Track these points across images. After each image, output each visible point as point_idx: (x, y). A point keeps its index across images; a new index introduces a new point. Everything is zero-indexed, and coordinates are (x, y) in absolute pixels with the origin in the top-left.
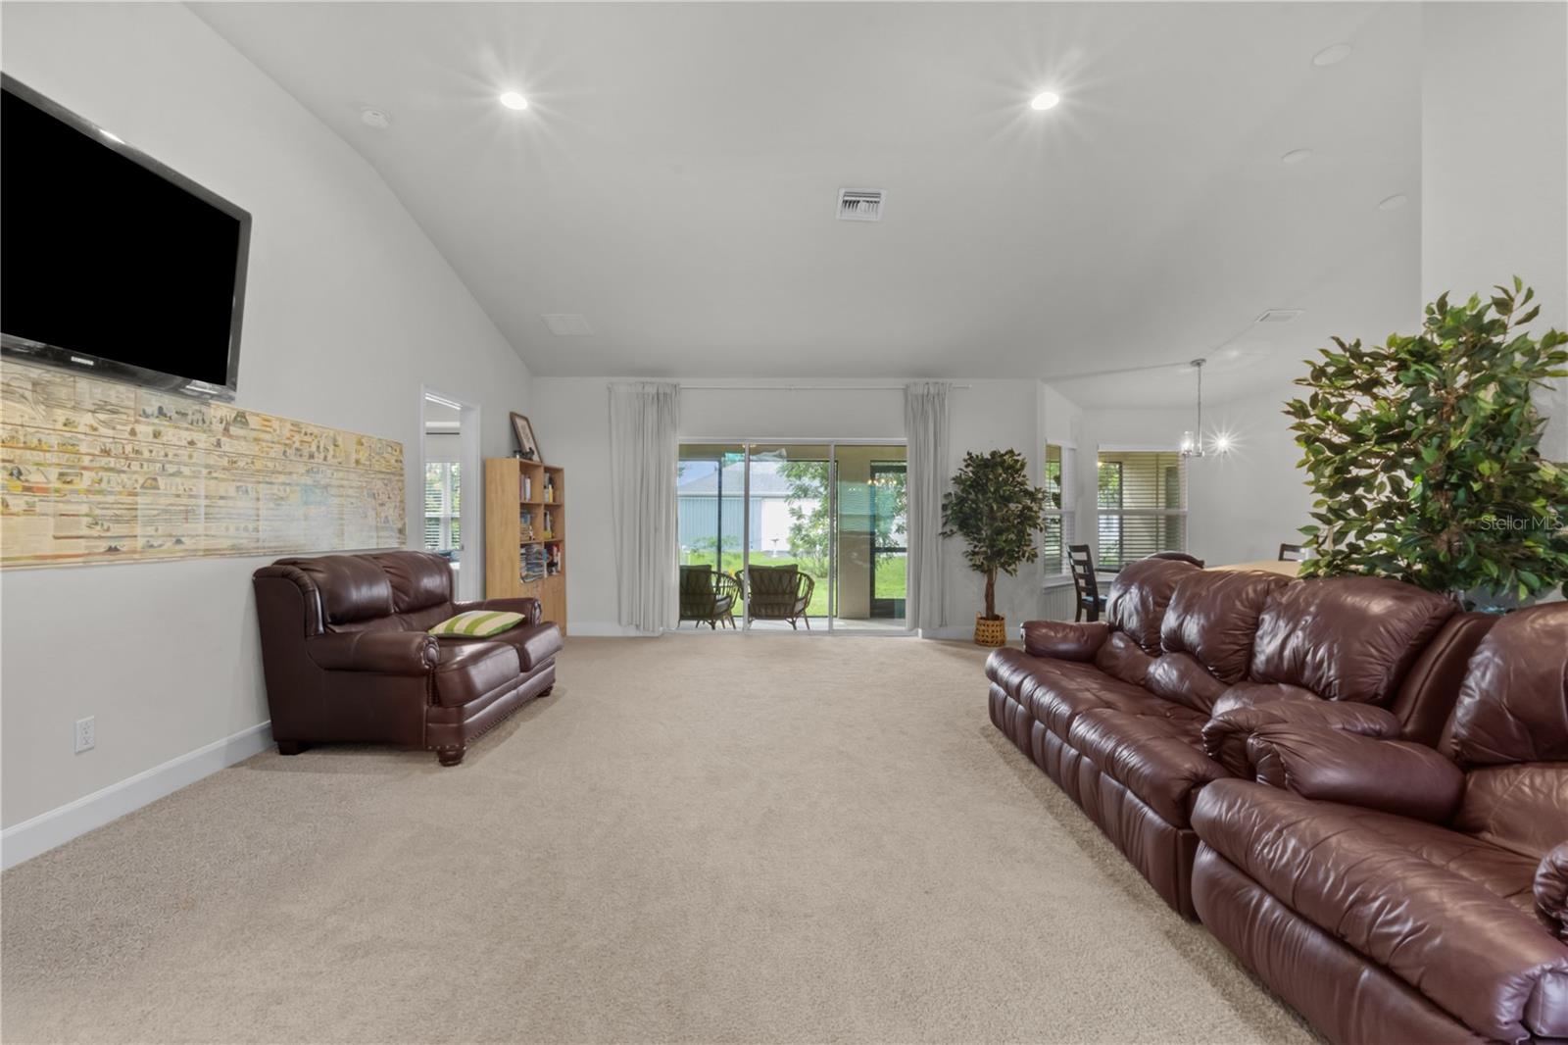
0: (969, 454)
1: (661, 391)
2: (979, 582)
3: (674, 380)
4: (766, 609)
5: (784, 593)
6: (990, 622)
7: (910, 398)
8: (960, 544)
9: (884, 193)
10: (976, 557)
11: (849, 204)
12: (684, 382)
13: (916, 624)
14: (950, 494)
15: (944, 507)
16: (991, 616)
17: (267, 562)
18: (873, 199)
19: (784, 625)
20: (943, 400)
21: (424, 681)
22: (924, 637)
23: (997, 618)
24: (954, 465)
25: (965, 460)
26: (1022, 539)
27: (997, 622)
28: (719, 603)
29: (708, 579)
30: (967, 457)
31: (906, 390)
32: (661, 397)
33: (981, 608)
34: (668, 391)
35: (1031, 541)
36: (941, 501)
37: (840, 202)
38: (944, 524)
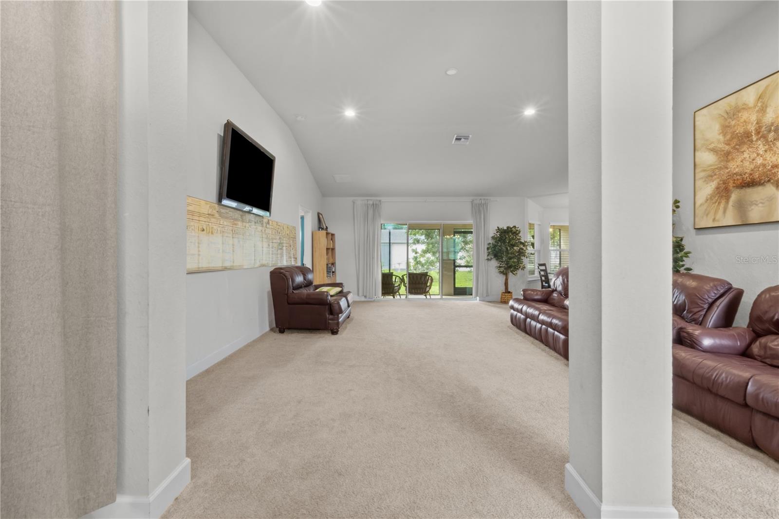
0: (498, 227)
1: (374, 203)
2: (502, 278)
3: (379, 198)
4: (414, 290)
5: (422, 283)
6: (506, 294)
7: (474, 205)
8: (494, 263)
9: (471, 136)
10: (501, 269)
11: (458, 139)
12: (383, 199)
13: (477, 295)
14: (490, 243)
15: (488, 249)
16: (507, 291)
17: (272, 269)
18: (467, 138)
19: (423, 297)
20: (487, 206)
21: (327, 307)
22: (480, 301)
23: (509, 292)
24: (492, 232)
25: (496, 230)
26: (519, 261)
27: (509, 294)
28: (395, 288)
29: (392, 278)
30: (497, 229)
31: (472, 202)
32: (375, 205)
33: (503, 289)
34: (377, 203)
35: (523, 262)
36: (486, 246)
37: (455, 138)
38: (488, 255)
